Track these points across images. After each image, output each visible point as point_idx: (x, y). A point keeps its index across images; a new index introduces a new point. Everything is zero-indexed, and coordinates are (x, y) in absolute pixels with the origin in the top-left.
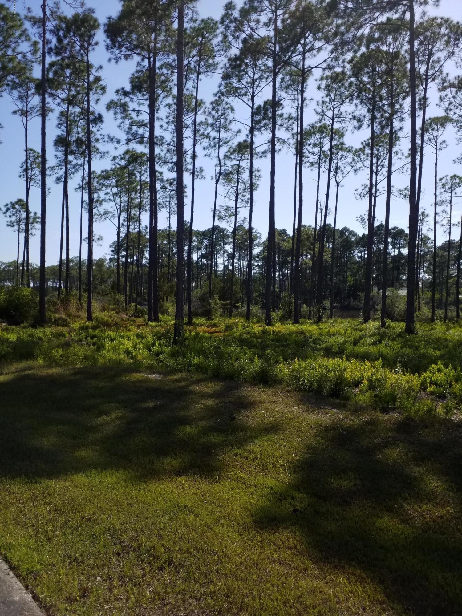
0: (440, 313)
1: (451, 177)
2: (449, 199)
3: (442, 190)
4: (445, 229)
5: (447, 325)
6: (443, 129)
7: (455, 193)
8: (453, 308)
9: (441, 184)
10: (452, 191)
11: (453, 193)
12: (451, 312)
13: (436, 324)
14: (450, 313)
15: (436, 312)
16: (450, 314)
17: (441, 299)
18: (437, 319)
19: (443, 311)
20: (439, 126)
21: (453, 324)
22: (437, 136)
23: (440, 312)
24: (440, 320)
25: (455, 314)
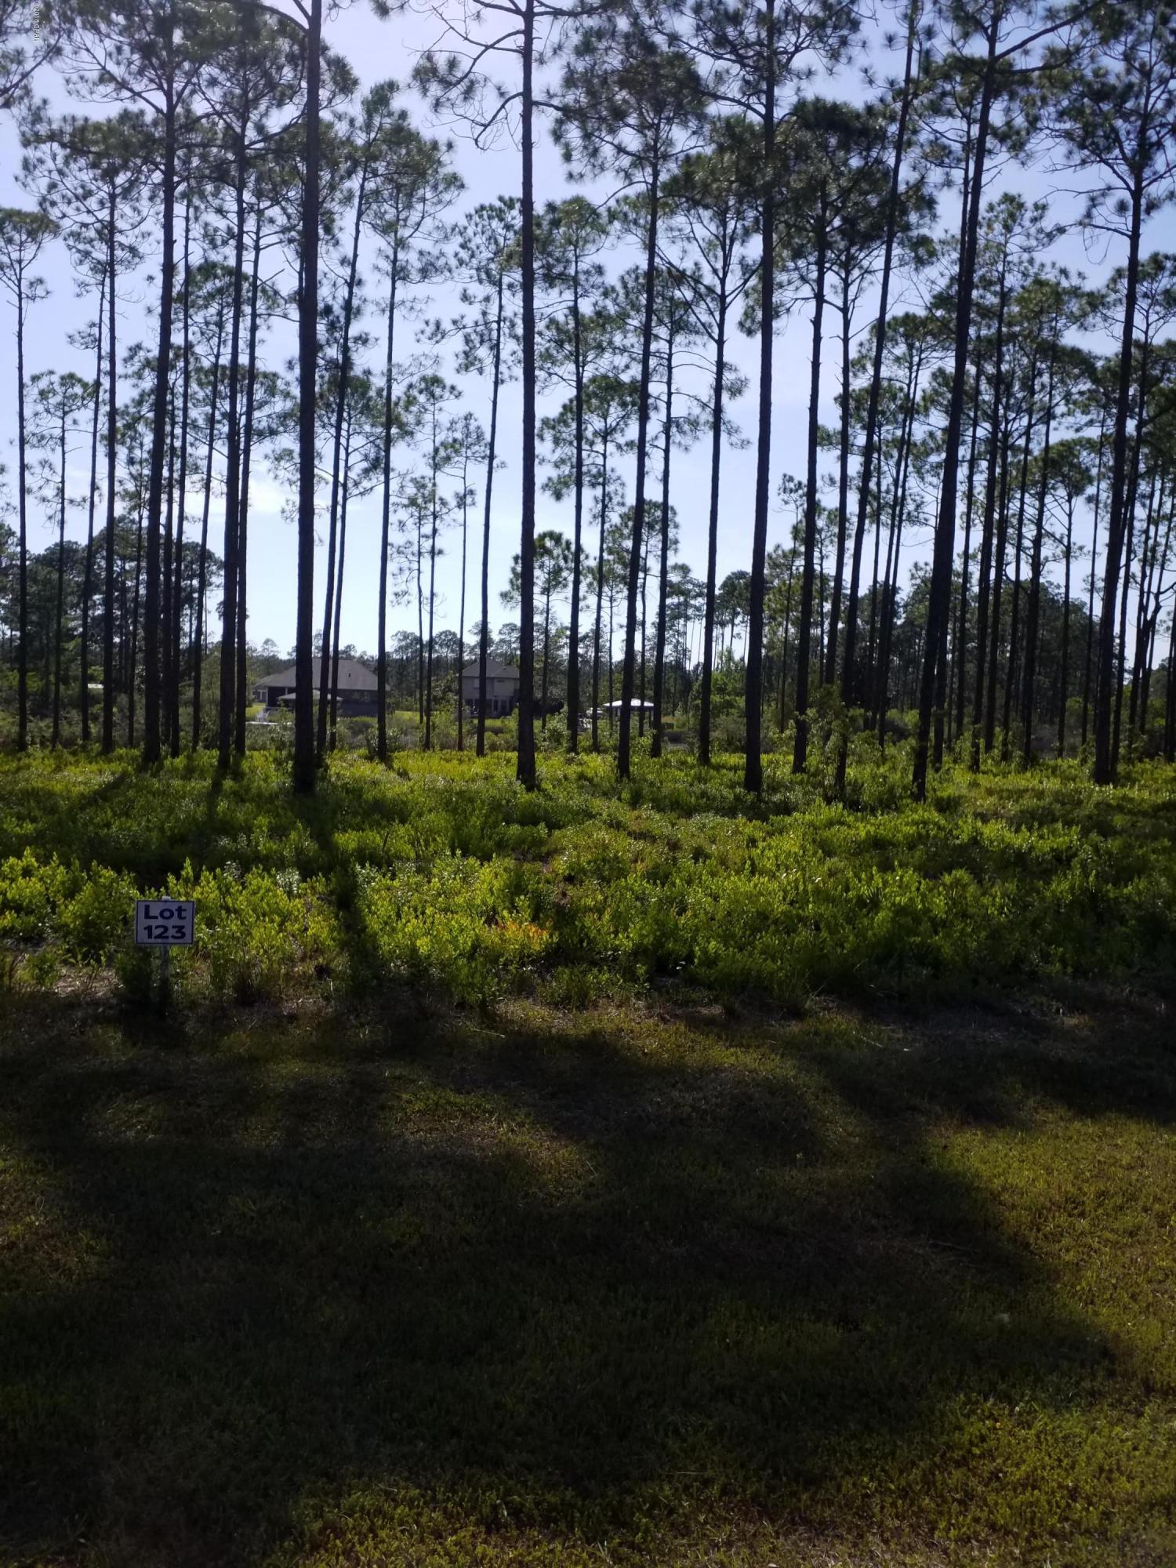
0: (41, 726)
1: (63, 378)
2: (58, 432)
3: (40, 408)
4: (50, 512)
5: (59, 758)
6: (35, 247)
7: (75, 422)
8: (75, 715)
9: (36, 391)
10: (65, 413)
11: (69, 419)
12: (70, 724)
13: (28, 756)
14: (66, 727)
15: (30, 726)
16: (66, 730)
17: (44, 693)
18: (33, 743)
19: (49, 721)
20: (24, 237)
21: (74, 753)
22: (20, 262)
23: (42, 724)
24: (42, 744)
25: (78, 729)
